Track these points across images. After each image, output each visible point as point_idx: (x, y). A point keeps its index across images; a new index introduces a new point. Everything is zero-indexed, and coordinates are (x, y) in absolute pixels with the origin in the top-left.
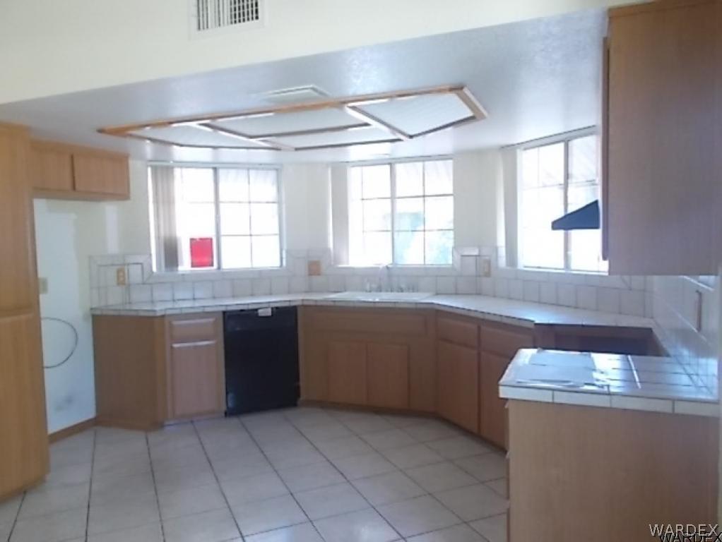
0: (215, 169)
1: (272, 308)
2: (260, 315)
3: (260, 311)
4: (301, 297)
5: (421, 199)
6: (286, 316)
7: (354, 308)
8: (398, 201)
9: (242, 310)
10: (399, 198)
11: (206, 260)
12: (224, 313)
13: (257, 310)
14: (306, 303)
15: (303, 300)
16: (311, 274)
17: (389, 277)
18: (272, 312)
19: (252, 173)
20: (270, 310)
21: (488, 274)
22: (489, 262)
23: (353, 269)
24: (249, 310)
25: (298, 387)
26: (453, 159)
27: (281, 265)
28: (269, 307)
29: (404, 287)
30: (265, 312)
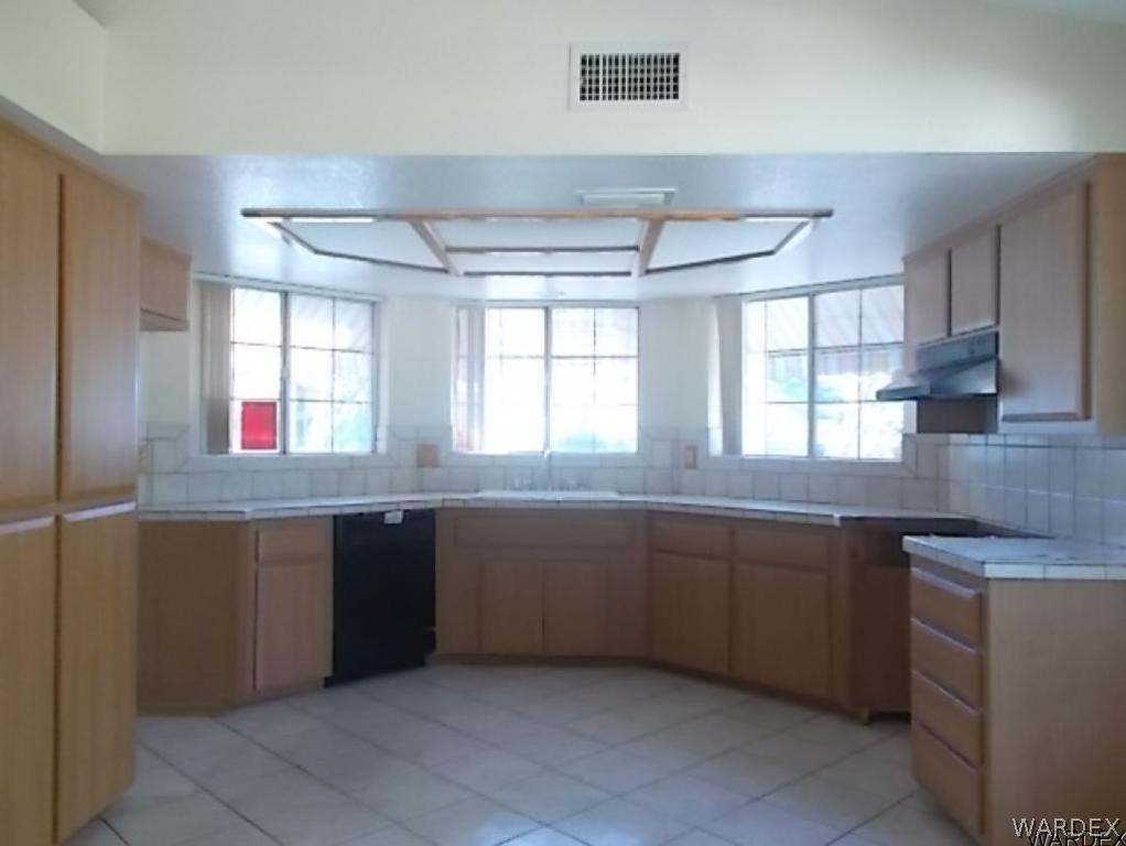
0: (285, 295)
1: (405, 511)
2: (386, 522)
3: (388, 515)
4: (440, 496)
5: (591, 361)
6: (421, 521)
8: (555, 362)
9: (361, 514)
10: (559, 357)
11: (265, 437)
12: (335, 517)
13: (382, 514)
14: (447, 504)
15: (444, 500)
16: (420, 465)
17: (549, 469)
18: (404, 518)
19: (341, 305)
20: (400, 514)
21: (693, 466)
22: (693, 449)
23: (492, 457)
24: (370, 514)
25: (433, 635)
26: (638, 308)
27: (374, 451)
28: (399, 510)
29: (572, 482)
30: (394, 518)
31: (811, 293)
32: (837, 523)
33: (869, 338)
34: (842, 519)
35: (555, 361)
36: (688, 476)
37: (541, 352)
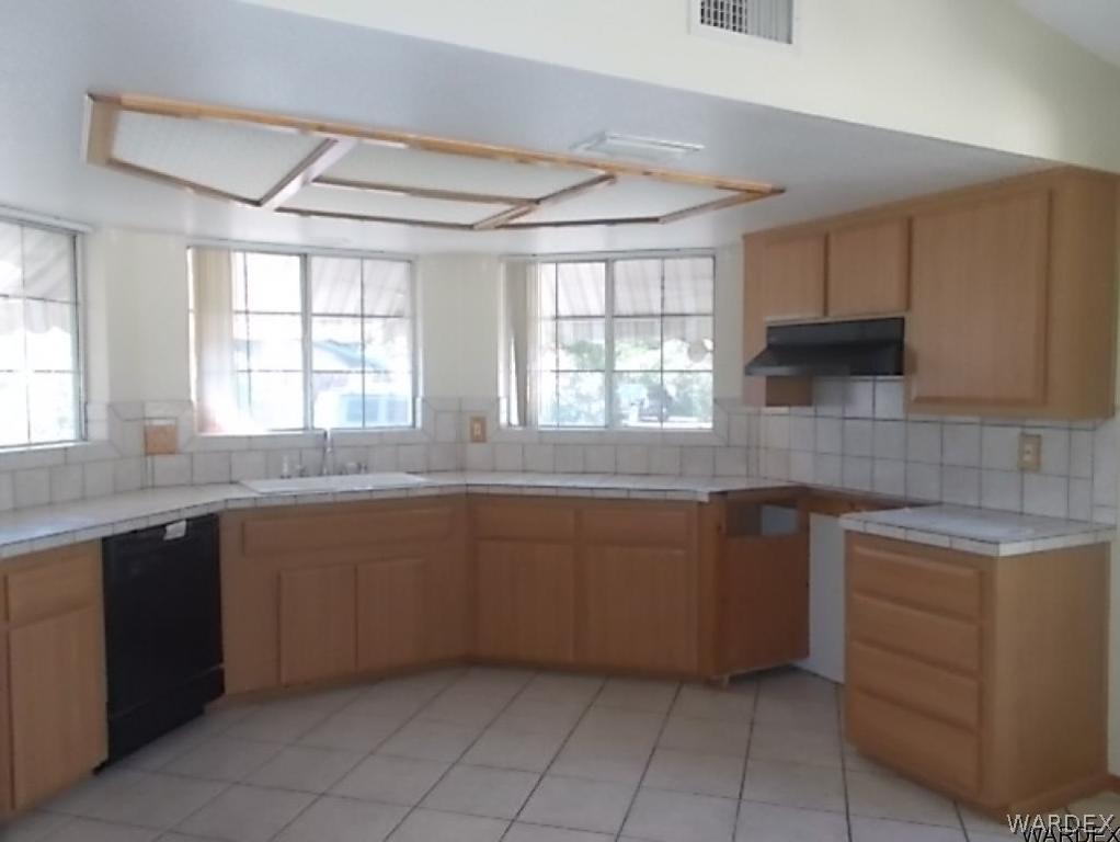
1: (188, 520)
2: (168, 537)
3: (169, 528)
5: (359, 320)
7: (335, 504)
9: (135, 532)
10: (320, 315)
12: (105, 540)
13: (163, 527)
14: (232, 506)
15: (226, 501)
18: (188, 529)
20: (183, 524)
21: (480, 439)
22: (481, 420)
24: (147, 530)
26: (409, 261)
27: (84, 436)
28: (180, 520)
29: (352, 464)
30: (176, 531)
31: (608, 260)
32: (705, 499)
33: (671, 308)
34: (711, 494)
35: (315, 320)
36: (475, 452)
37: (298, 307)
